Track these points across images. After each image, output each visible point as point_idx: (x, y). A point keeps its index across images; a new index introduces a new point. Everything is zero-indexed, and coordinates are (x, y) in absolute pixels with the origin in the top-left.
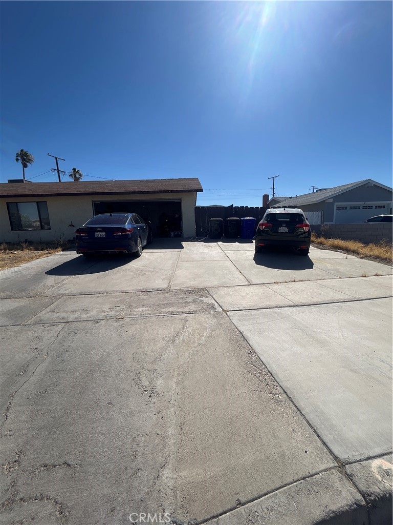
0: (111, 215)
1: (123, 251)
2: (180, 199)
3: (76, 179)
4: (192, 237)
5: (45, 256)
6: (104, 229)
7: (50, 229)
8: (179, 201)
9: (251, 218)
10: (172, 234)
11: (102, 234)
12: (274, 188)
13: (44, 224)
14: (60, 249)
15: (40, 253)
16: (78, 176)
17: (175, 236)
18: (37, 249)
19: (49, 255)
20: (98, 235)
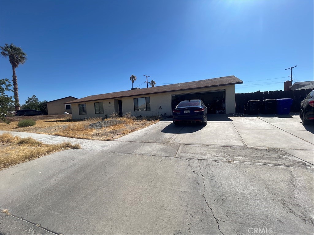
0: (190, 101)
1: (199, 122)
2: (225, 90)
3: (153, 86)
4: (233, 114)
5: (154, 123)
6: (189, 109)
7: (150, 110)
8: (224, 91)
9: (289, 99)
10: (218, 112)
11: (188, 112)
12: (291, 76)
13: (148, 108)
14: (159, 120)
15: (150, 122)
16: (154, 84)
17: (219, 113)
18: (148, 120)
19: (155, 123)
20: (186, 112)
